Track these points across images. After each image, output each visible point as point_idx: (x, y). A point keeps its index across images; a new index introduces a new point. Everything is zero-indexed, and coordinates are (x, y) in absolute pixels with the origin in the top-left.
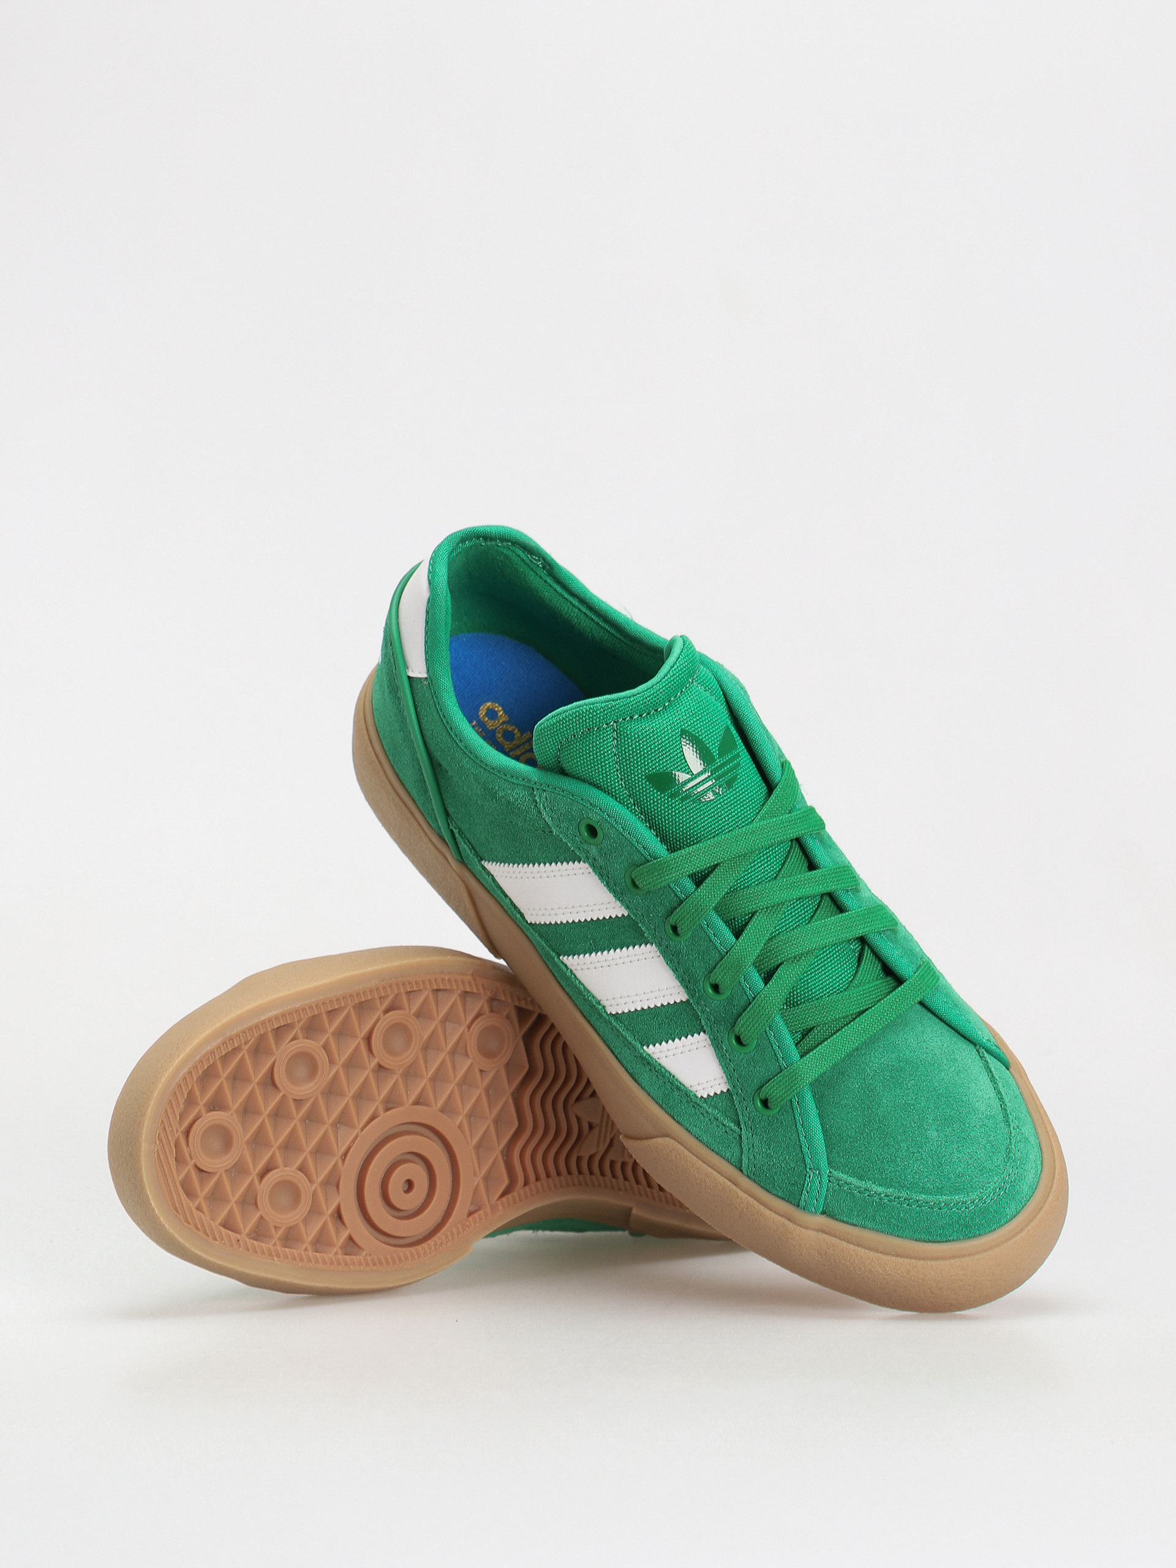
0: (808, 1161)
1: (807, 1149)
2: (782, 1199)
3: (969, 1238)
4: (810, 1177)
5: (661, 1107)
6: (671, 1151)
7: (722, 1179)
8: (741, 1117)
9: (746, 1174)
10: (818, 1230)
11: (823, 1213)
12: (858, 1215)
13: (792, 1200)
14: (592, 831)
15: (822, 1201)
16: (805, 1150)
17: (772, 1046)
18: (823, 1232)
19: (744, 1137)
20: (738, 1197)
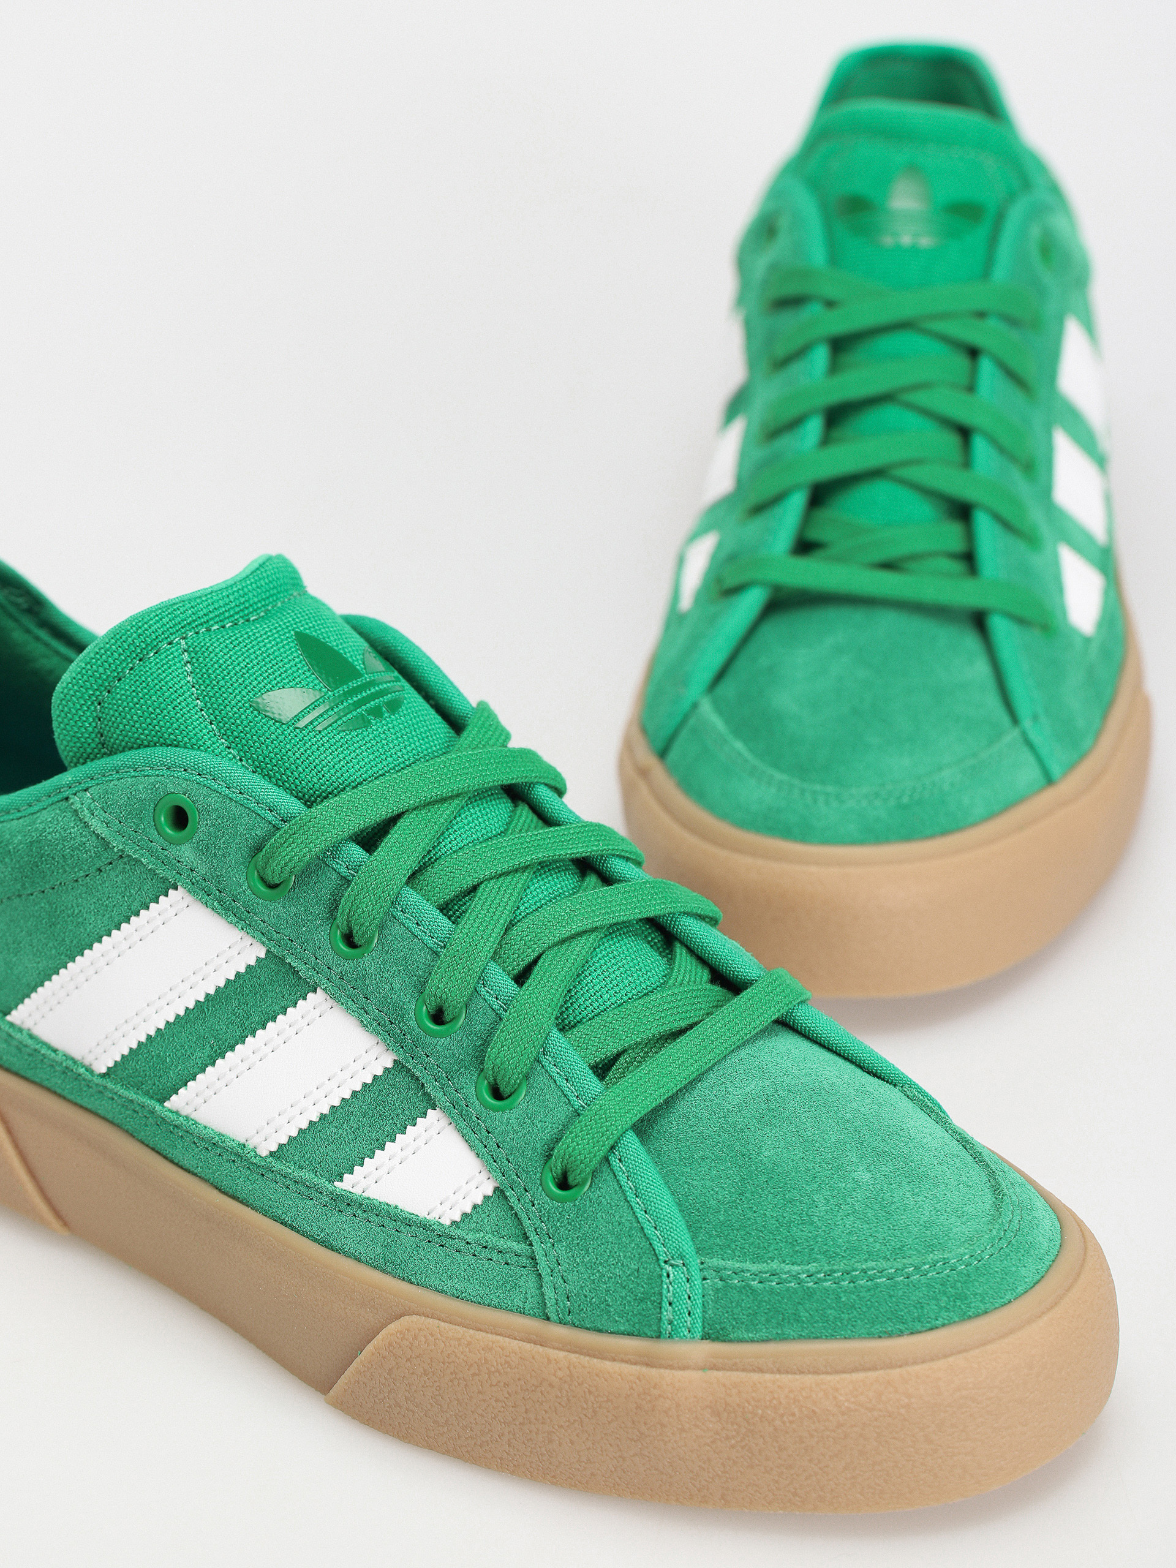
0: (659, 1248)
1: (653, 1229)
2: (628, 1335)
3: (970, 1318)
4: (668, 1276)
5: (384, 1271)
6: (416, 1337)
7: (515, 1344)
8: (527, 1223)
9: (556, 1318)
10: (703, 1369)
11: (706, 1337)
12: (768, 1321)
13: (646, 1330)
14: (180, 818)
15: (698, 1311)
16: (649, 1230)
17: (555, 1081)
18: (714, 1367)
19: (540, 1257)
20: (549, 1361)
